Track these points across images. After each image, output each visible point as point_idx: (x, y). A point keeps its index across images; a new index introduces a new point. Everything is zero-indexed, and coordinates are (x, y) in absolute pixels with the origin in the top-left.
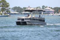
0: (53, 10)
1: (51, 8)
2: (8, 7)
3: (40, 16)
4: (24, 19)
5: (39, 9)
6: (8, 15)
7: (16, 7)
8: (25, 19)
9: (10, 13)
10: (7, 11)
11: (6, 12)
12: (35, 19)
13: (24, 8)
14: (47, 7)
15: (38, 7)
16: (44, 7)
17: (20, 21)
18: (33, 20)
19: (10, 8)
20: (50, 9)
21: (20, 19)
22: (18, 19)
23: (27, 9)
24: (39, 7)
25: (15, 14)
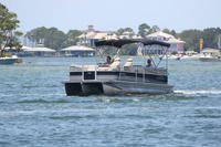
0: (178, 41)
1: (173, 33)
2: (13, 27)
3: (149, 61)
5: (128, 37)
6: (15, 57)
7: (43, 28)
8: (99, 73)
9: (19, 50)
10: (10, 45)
11: (7, 46)
12: (133, 75)
13: (71, 31)
15: (124, 28)
16: (147, 30)
17: (81, 79)
19: (20, 34)
20: (167, 36)
21: (80, 74)
23: (83, 36)
24: (128, 29)
25: (39, 54)
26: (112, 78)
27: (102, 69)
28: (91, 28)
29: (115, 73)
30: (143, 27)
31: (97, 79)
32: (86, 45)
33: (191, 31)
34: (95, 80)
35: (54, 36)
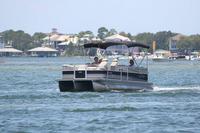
1: (129, 36)
4: (84, 72)
5: (88, 39)
8: (89, 72)
12: (118, 73)
13: (36, 34)
14: (113, 32)
15: (85, 31)
16: (105, 33)
17: (73, 78)
18: (113, 76)
21: (72, 73)
22: (64, 73)
23: (47, 38)
24: (88, 32)
25: (7, 54)
26: (101, 77)
27: (91, 69)
28: (54, 31)
29: (103, 72)
30: (102, 30)
31: (87, 77)
32: (50, 46)
34: (86, 79)
35: (22, 38)
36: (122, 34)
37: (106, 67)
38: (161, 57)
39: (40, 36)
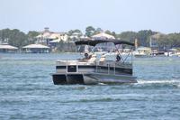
1: (114, 34)
4: (75, 66)
5: (77, 37)
7: (8, 30)
8: (80, 67)
12: (105, 68)
13: (30, 32)
14: (99, 31)
16: (93, 32)
17: (65, 72)
20: (109, 36)
22: (58, 67)
23: (40, 36)
24: (76, 31)
25: (4, 51)
26: (90, 71)
28: (47, 30)
29: (93, 67)
30: (89, 29)
33: (128, 32)
34: (77, 73)
35: (17, 36)
36: (108, 33)
37: (95, 62)
38: (142, 53)
39: (34, 34)
